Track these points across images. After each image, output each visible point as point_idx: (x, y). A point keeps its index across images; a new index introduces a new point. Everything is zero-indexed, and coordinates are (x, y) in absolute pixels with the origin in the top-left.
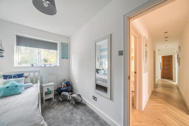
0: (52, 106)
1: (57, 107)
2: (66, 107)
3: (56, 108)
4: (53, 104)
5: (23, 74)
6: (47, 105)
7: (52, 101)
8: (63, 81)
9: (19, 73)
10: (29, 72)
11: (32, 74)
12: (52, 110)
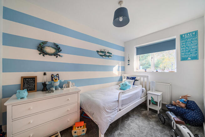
0: (150, 118)
1: (153, 123)
2: (162, 132)
3: (151, 123)
4: (153, 118)
5: (136, 77)
6: (148, 114)
7: (155, 115)
8: (181, 97)
9: (133, 77)
10: (141, 76)
11: (142, 79)
12: (146, 121)
